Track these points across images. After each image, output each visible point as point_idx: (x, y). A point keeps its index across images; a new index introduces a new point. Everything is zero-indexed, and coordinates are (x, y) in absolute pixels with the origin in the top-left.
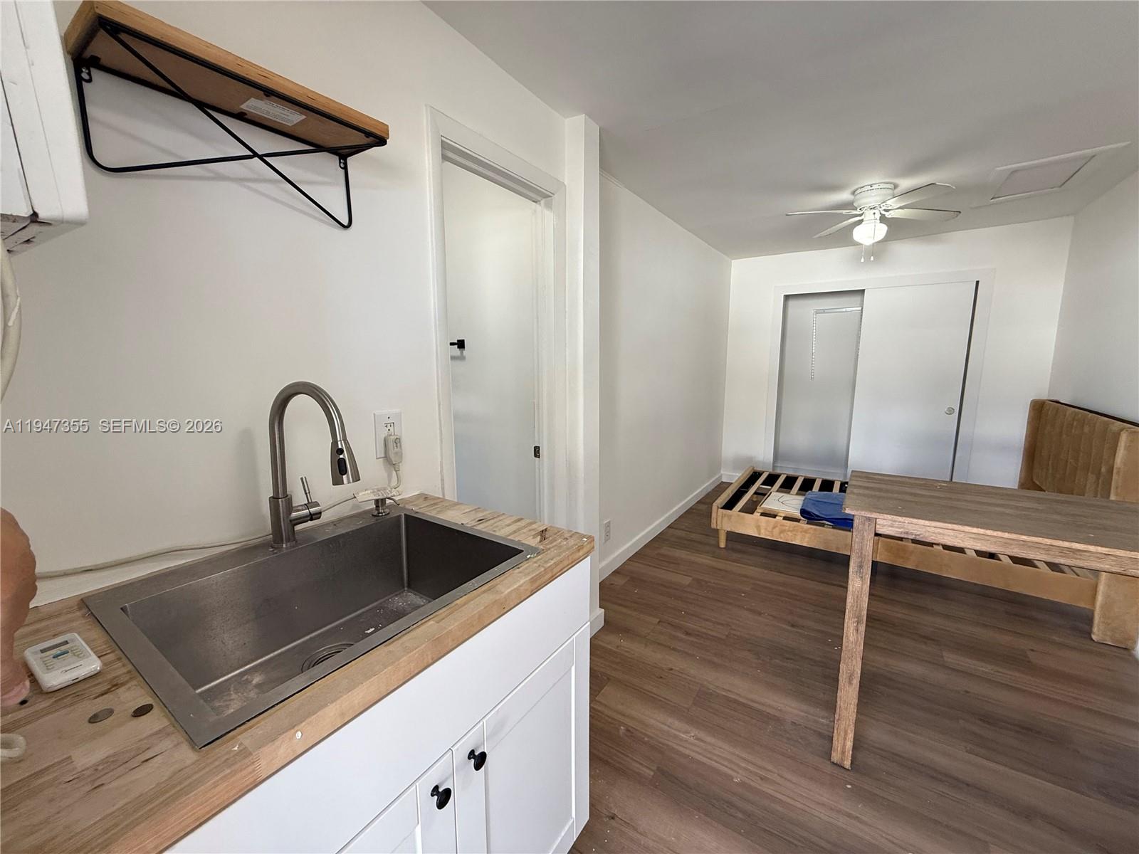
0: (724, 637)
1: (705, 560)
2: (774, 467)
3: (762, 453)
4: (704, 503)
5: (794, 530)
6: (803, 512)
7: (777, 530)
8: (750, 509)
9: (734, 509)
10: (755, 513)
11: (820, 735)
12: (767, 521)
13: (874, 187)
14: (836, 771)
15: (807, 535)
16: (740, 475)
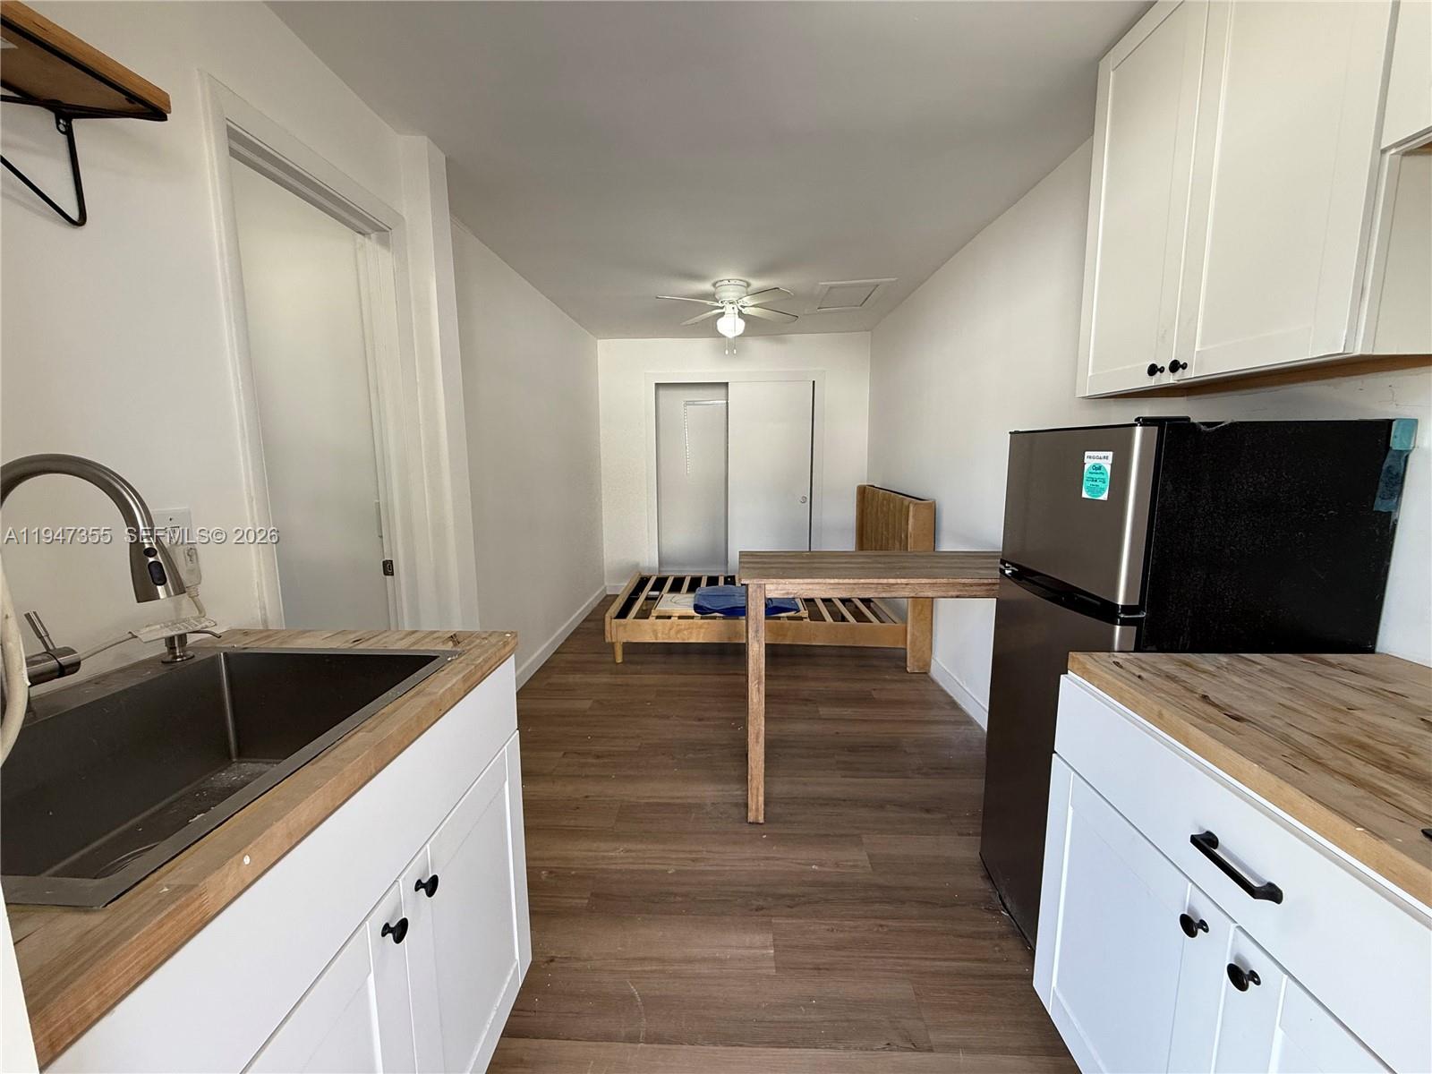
0: (637, 749)
1: (604, 679)
2: (660, 571)
3: (648, 559)
4: (590, 621)
5: (689, 628)
6: (697, 608)
7: (673, 632)
8: (644, 614)
9: (628, 617)
10: (650, 618)
11: (736, 805)
12: (664, 624)
13: (732, 282)
14: (754, 829)
15: (703, 630)
16: (626, 584)
